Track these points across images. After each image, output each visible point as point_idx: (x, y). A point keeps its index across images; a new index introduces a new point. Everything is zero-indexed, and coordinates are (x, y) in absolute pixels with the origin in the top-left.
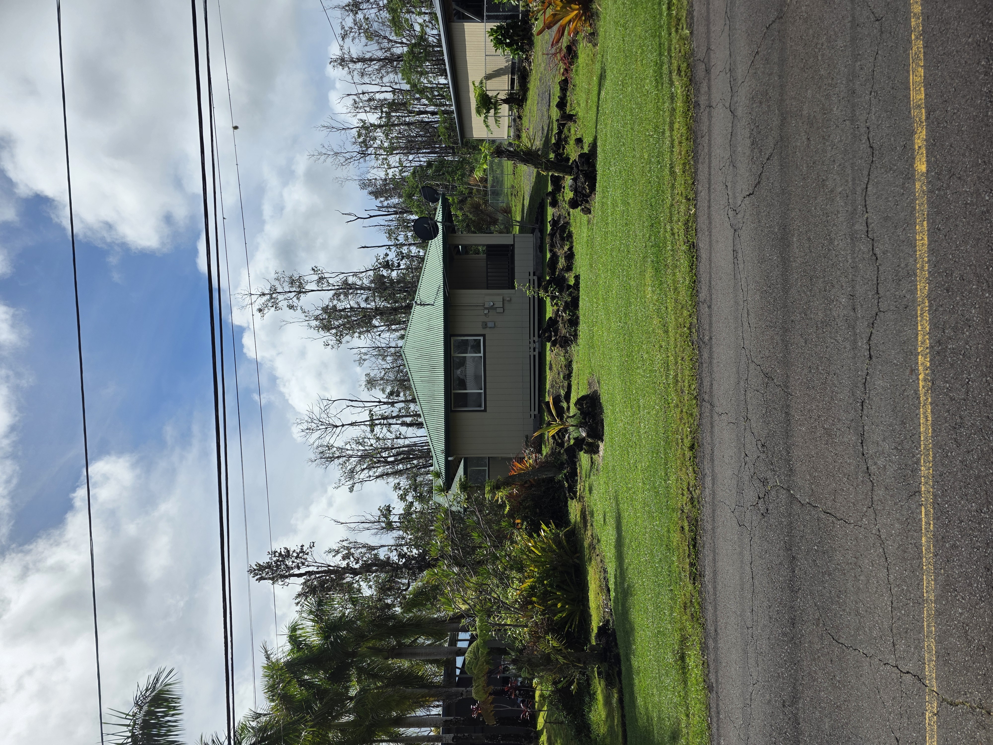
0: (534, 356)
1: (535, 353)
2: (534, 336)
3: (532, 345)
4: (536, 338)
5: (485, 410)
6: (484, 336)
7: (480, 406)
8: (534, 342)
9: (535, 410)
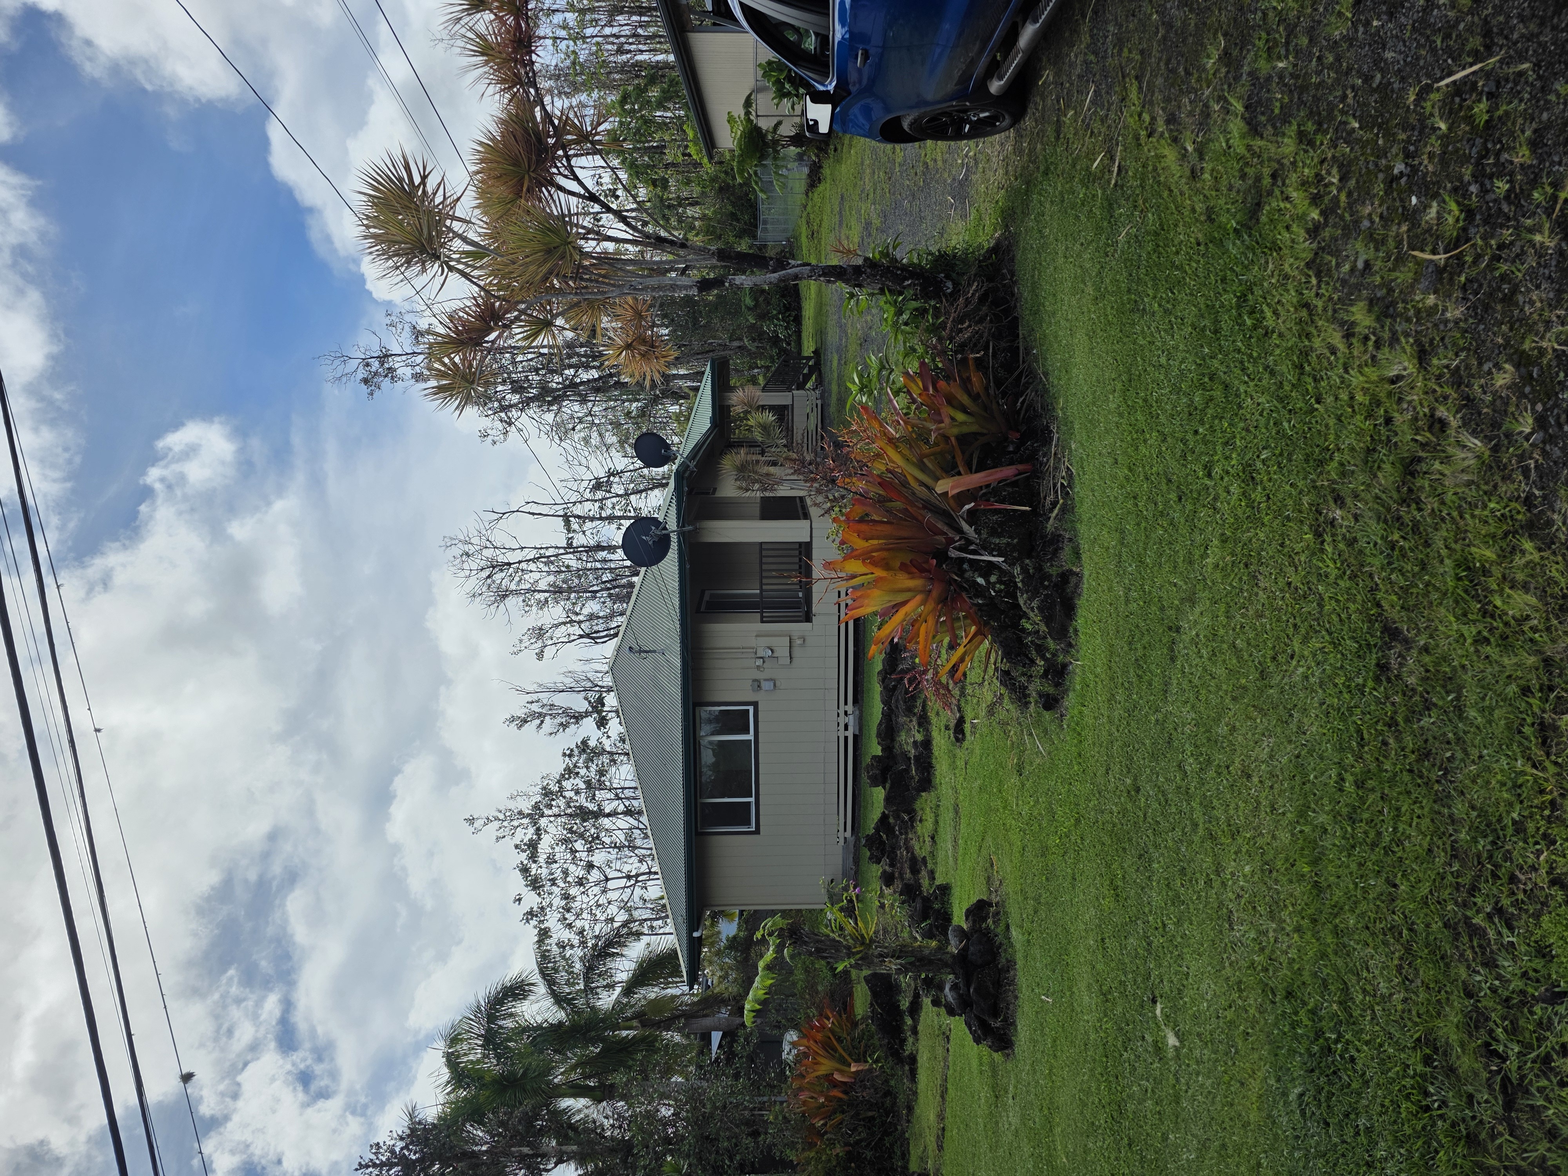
0: (846, 738)
1: (848, 733)
2: (846, 704)
3: (842, 720)
4: (850, 708)
5: (757, 832)
6: (755, 704)
7: (748, 823)
8: (846, 713)
9: (845, 830)
